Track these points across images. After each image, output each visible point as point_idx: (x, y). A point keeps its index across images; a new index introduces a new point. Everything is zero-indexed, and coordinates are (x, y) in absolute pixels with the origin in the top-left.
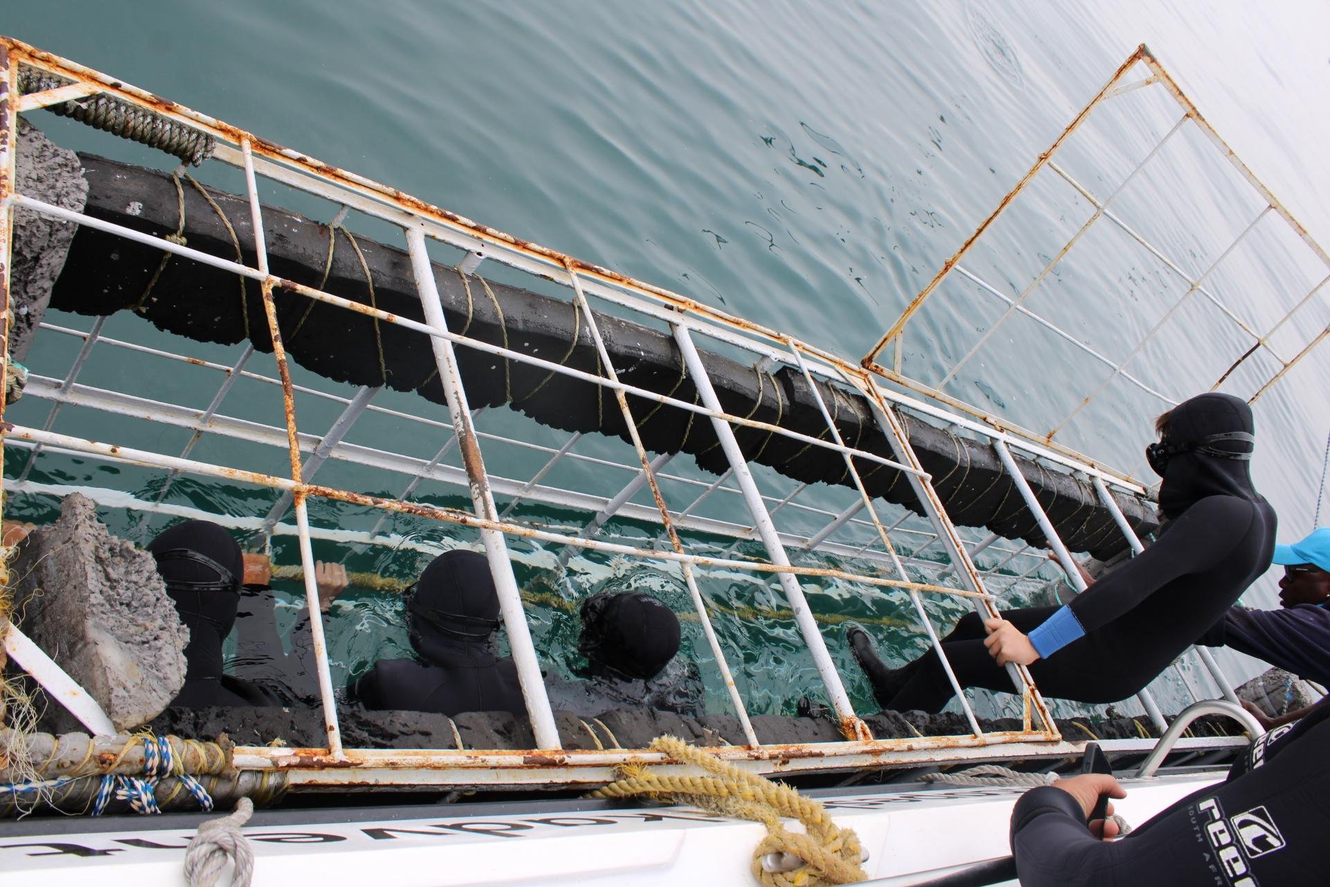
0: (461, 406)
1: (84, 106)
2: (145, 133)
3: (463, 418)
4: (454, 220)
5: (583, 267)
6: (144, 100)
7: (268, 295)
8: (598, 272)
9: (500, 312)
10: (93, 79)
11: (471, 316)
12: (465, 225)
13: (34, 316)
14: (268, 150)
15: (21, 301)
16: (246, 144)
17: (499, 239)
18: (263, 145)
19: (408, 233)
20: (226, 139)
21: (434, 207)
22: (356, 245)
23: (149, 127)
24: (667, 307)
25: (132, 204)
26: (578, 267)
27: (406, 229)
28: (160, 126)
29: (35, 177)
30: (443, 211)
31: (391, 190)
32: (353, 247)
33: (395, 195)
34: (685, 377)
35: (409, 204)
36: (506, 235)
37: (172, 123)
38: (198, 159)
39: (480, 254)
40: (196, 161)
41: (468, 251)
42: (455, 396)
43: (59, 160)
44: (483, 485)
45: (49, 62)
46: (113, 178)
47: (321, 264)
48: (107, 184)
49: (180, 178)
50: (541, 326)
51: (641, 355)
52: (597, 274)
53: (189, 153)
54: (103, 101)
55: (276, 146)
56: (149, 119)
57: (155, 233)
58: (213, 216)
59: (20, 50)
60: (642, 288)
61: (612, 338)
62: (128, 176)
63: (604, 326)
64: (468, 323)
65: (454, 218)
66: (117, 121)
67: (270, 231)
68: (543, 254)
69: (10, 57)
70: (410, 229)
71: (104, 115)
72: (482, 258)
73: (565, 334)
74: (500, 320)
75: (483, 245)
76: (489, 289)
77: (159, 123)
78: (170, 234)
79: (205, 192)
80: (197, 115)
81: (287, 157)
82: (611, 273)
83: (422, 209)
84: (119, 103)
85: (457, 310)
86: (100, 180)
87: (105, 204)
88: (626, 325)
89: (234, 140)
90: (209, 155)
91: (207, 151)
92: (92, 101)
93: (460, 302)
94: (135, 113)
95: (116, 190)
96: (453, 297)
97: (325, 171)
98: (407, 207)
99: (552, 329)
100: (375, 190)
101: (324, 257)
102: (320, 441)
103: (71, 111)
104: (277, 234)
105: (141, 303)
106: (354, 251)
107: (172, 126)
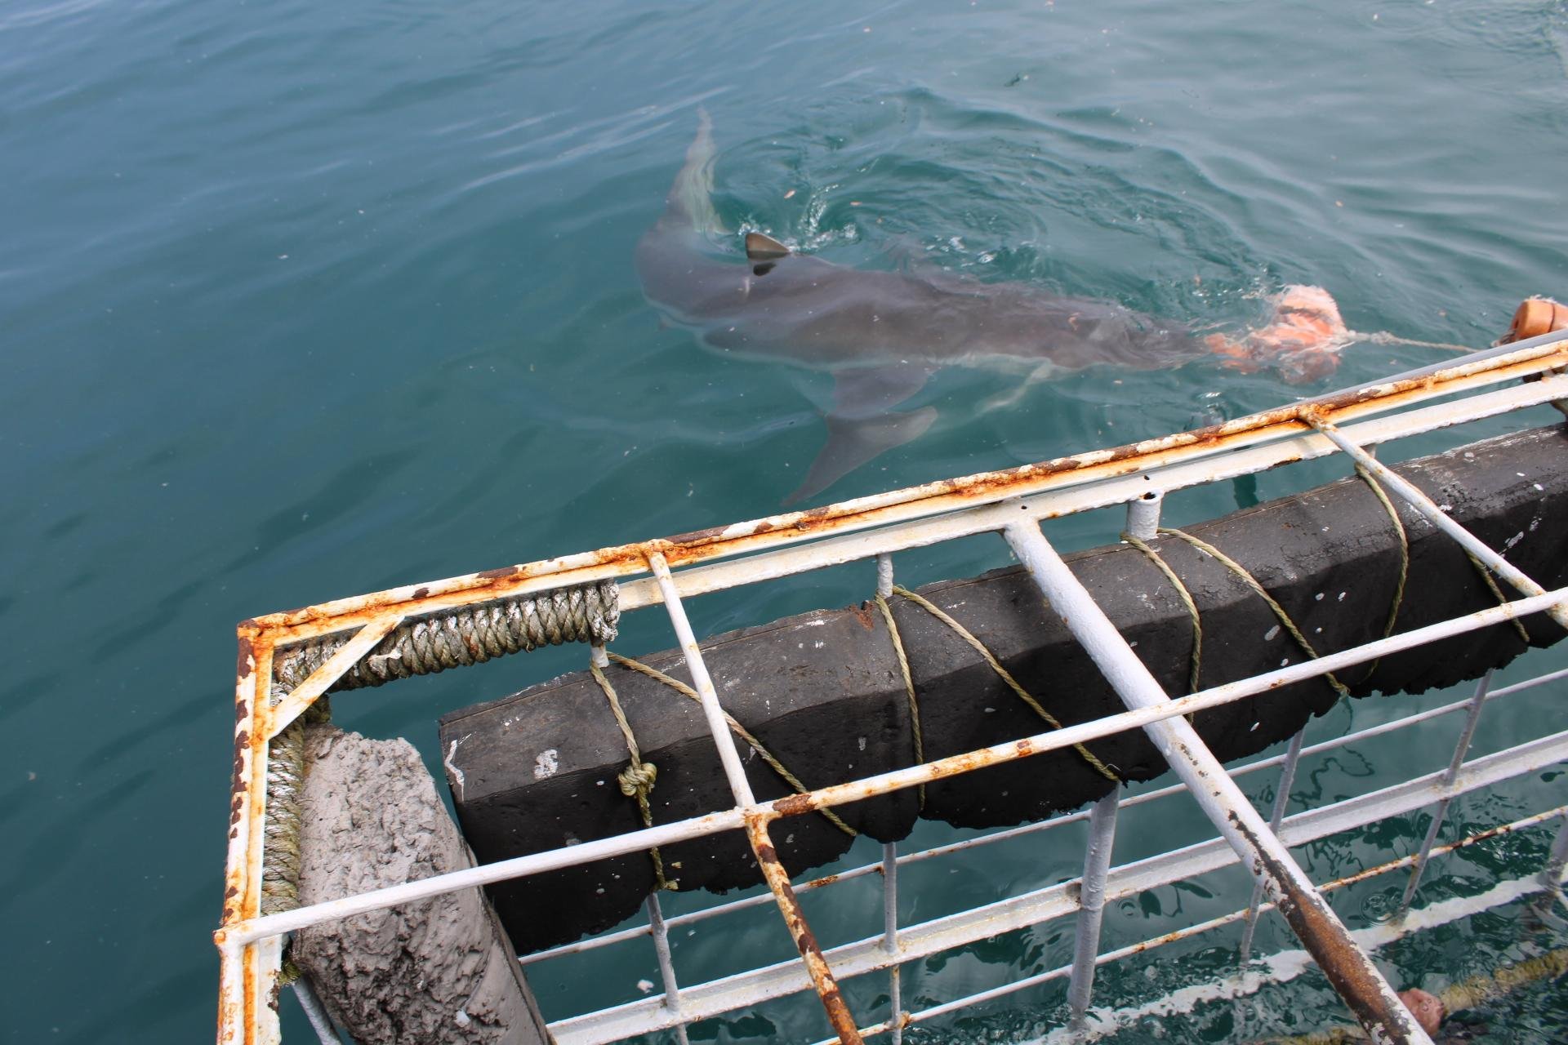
0: (1255, 843)
1: (395, 654)
2: (502, 640)
3: (1274, 868)
4: (1073, 467)
5: (1340, 406)
6: (472, 589)
7: (763, 849)
8: (1371, 397)
9: (1242, 571)
10: (388, 605)
11: (1194, 610)
12: (1097, 464)
13: (489, 1012)
14: (703, 545)
15: (439, 1018)
16: (658, 560)
17: (1169, 449)
18: (689, 545)
19: (1007, 534)
20: (625, 573)
21: (1025, 469)
22: (933, 608)
23: (502, 628)
24: (1528, 379)
25: (540, 759)
26: (1332, 410)
27: (1002, 532)
28: (518, 616)
29: (346, 824)
30: (1045, 464)
31: (937, 486)
32: (927, 611)
33: (948, 489)
35: (981, 489)
36: (1174, 436)
37: (534, 597)
38: (600, 629)
39: (1149, 496)
40: (600, 636)
41: (1129, 503)
42: (1233, 823)
43: (388, 766)
44: (1393, 1021)
45: (315, 620)
46: (500, 730)
47: (891, 675)
48: (494, 747)
49: (602, 669)
50: (1327, 551)
51: (1538, 492)
52: (1372, 403)
53: (583, 630)
54: (419, 629)
55: (710, 533)
56: (496, 614)
57: (601, 783)
58: (676, 701)
59: (271, 627)
60: (1465, 376)
61: (1466, 493)
62: (522, 715)
63: (1439, 480)
64: (1197, 625)
65: (1072, 464)
66: (452, 648)
67: (779, 672)
68: (1257, 428)
69: (258, 649)
70: (1008, 530)
71: (429, 649)
72: (1158, 499)
73: (1377, 539)
74: (1247, 586)
75: (1147, 478)
76: (1200, 542)
77: (513, 610)
78: (623, 771)
79: (648, 669)
80: (561, 563)
81: (736, 539)
82: (1396, 386)
83: (1008, 484)
84: (441, 616)
85: (1164, 615)
86: (482, 747)
87: (501, 784)
88: (1476, 456)
89: (638, 565)
90: (614, 613)
91: (608, 609)
92: (403, 639)
93: (1161, 598)
94: (473, 617)
95: (509, 750)
96: (1145, 596)
97: (811, 523)
98: (979, 497)
99: (1351, 545)
100: (910, 502)
101: (889, 661)
102: (1078, 887)
103: (384, 672)
104: (793, 670)
105: (663, 879)
106: (935, 620)
107: (536, 604)
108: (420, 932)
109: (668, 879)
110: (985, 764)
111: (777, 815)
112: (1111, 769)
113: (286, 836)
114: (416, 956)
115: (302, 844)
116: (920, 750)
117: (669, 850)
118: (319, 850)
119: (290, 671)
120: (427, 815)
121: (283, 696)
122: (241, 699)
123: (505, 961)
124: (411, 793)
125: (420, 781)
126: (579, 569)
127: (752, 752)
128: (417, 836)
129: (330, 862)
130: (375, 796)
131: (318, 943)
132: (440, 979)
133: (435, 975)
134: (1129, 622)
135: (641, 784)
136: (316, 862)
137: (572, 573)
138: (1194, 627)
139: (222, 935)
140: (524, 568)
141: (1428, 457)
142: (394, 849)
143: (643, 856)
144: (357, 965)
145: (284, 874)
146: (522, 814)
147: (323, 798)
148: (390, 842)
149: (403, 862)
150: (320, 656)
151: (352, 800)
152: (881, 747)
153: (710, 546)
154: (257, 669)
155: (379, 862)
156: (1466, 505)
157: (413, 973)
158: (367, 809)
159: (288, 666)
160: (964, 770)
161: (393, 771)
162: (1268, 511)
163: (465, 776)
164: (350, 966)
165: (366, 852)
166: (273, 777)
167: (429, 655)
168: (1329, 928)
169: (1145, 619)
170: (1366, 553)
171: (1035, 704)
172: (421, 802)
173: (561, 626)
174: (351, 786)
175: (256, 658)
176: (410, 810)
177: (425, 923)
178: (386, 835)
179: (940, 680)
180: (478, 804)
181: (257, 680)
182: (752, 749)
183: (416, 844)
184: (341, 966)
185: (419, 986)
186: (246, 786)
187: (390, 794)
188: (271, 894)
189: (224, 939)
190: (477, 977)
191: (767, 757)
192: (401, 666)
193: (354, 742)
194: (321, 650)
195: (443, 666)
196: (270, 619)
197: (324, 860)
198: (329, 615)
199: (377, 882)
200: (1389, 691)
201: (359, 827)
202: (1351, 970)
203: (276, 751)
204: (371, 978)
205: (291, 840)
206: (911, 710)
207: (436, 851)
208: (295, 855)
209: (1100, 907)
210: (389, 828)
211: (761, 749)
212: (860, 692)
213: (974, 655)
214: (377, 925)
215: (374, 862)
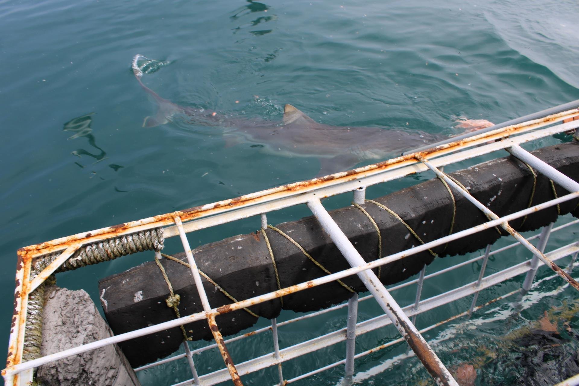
0: (396, 314)
1: (79, 258)
2: (120, 251)
3: (403, 323)
4: (332, 179)
5: (429, 153)
6: (108, 233)
7: (213, 326)
8: (441, 149)
9: (395, 214)
10: (76, 240)
11: (378, 229)
12: (341, 177)
14: (194, 213)
16: (178, 219)
17: (367, 171)
18: (189, 213)
19: (308, 204)
20: (166, 224)
21: (314, 180)
22: (282, 233)
23: (120, 246)
24: (497, 140)
25: (136, 295)
26: (427, 154)
27: (306, 203)
28: (126, 242)
29: (60, 323)
31: (282, 188)
32: (280, 234)
33: (286, 189)
34: (536, 176)
35: (298, 188)
36: (369, 166)
37: (132, 235)
38: (157, 246)
39: (361, 188)
40: (157, 248)
41: (353, 191)
42: (388, 308)
43: (77, 300)
44: (444, 376)
45: (48, 247)
46: (121, 285)
47: (266, 258)
48: (119, 291)
49: (159, 260)
50: (426, 206)
51: (500, 181)
52: (442, 151)
53: (150, 246)
54: (88, 248)
55: (197, 209)
56: (118, 241)
57: (159, 303)
58: (186, 271)
59: (31, 251)
60: (474, 140)
61: (475, 182)
62: (129, 278)
63: (466, 178)
64: (379, 235)
65: (331, 178)
66: (101, 255)
67: (225, 258)
68: (400, 162)
69: (26, 259)
70: (309, 203)
71: (92, 255)
72: (364, 190)
73: (444, 200)
74: (398, 220)
75: (360, 182)
76: (380, 204)
77: (124, 240)
78: (168, 298)
79: (176, 259)
80: (141, 222)
81: (207, 210)
82: (449, 145)
83: (308, 186)
84: (97, 243)
85: (367, 232)
86: (114, 291)
87: (121, 305)
88: (479, 168)
89: (171, 221)
90: (162, 239)
91: (159, 238)
92: (82, 252)
93: (366, 225)
94: (109, 243)
95: (124, 292)
96: (360, 225)
97: (235, 203)
98: (297, 191)
99: (434, 203)
100: (272, 194)
101: (266, 253)
102: (346, 331)
103: (75, 265)
104: (230, 257)
105: (186, 337)
106: (282, 237)
107: (133, 237)
108: (90, 362)
109: (189, 336)
110: (296, 291)
111: (218, 313)
112: (351, 288)
113: (36, 329)
114: (88, 372)
115: (43, 332)
116: (279, 285)
117: (187, 326)
118: (49, 334)
119: (39, 266)
120: (91, 318)
121: (36, 276)
122: (18, 279)
123: (126, 371)
124: (85, 310)
125: (89, 305)
126: (148, 224)
127: (216, 289)
128: (87, 326)
129: (53, 338)
130: (72, 312)
131: (48, 370)
132: (99, 380)
133: (96, 379)
134: (354, 235)
135: (175, 302)
136: (48, 338)
137: (146, 225)
138: (378, 235)
139: (4, 372)
140: (127, 224)
141: (462, 170)
142: (78, 332)
143: (178, 328)
144: (64, 377)
145: (35, 344)
146: (130, 315)
147: (51, 314)
148: (77, 329)
149: (82, 337)
150: (50, 260)
151: (63, 314)
152: (265, 284)
153: (198, 213)
154: (25, 267)
155: (73, 337)
156: (475, 187)
157: (88, 378)
158: (69, 317)
159: (38, 265)
160: (287, 293)
161: (79, 302)
162: (405, 192)
163: (108, 302)
164: (61, 377)
165: (68, 333)
166: (31, 307)
167: (92, 258)
168: (421, 344)
169: (360, 234)
170: (440, 206)
171: (321, 266)
172: (89, 313)
173: (142, 245)
174: (63, 308)
175: (24, 263)
176: (85, 316)
177: (91, 359)
178: (75, 327)
179: (285, 259)
180: (113, 313)
181: (25, 271)
182: (216, 288)
183: (87, 329)
184: (57, 378)
185: (90, 383)
186: (18, 312)
187: (77, 311)
188: (29, 352)
189: (5, 374)
190: (115, 378)
191: (222, 290)
192: (82, 262)
193: (64, 292)
194: (51, 258)
195: (98, 262)
196: (30, 247)
197: (51, 338)
198: (53, 245)
199: (71, 345)
200: (453, 255)
201: (65, 324)
202: (429, 360)
203: (32, 297)
204: (70, 382)
205: (38, 331)
206: (275, 271)
207: (95, 332)
208: (39, 336)
209: (354, 337)
210: (77, 324)
211: (219, 287)
212: (255, 265)
213: (297, 249)
214: (71, 361)
215: (71, 337)
